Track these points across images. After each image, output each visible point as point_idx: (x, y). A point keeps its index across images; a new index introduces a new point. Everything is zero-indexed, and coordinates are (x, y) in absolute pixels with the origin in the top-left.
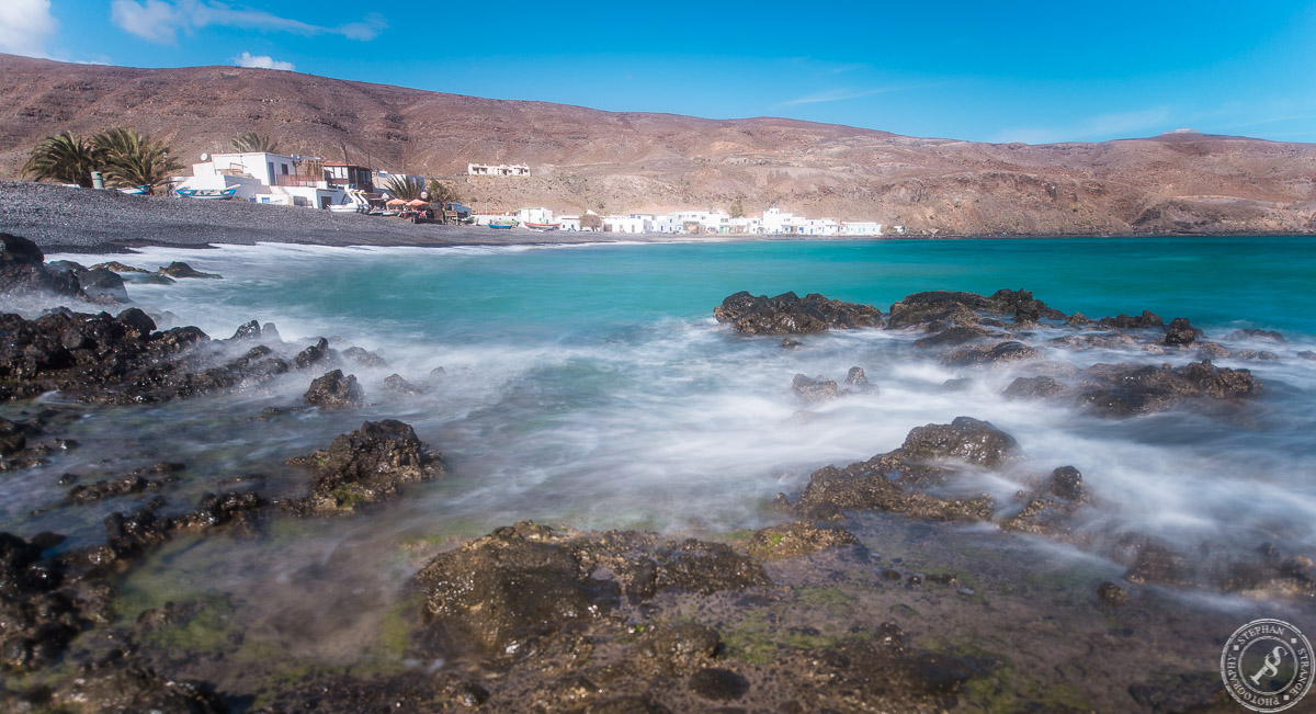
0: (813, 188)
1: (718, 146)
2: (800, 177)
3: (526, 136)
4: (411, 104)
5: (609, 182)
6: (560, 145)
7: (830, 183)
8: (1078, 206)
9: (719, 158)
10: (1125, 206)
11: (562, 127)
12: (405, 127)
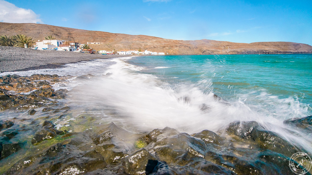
0: (152, 47)
1: (134, 39)
2: (150, 45)
4: (73, 31)
5: (115, 46)
6: (104, 39)
7: (155, 46)
8: (194, 50)
9: (135, 42)
10: (200, 50)
11: (105, 36)
12: (72, 35)
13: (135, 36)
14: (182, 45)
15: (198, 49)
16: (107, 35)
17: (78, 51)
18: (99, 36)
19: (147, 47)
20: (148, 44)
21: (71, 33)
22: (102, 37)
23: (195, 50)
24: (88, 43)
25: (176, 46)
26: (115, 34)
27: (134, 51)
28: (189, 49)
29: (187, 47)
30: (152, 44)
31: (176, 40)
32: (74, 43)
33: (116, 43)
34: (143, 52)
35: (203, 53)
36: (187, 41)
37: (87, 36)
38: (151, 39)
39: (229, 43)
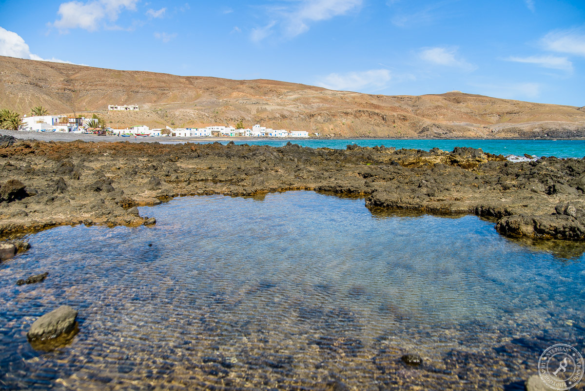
1: (235, 94)
2: (272, 110)
3: (137, 89)
4: (76, 73)
8: (395, 125)
9: (235, 100)
10: (414, 125)
11: (156, 84)
12: (74, 86)
15: (407, 123)
16: (162, 82)
18: (142, 86)
20: (267, 106)
23: (398, 123)
24: (109, 106)
25: (347, 114)
26: (188, 78)
27: (220, 127)
28: (383, 122)
29: (376, 117)
30: (280, 107)
33: (181, 106)
35: (423, 134)
37: (110, 85)
39: (515, 104)
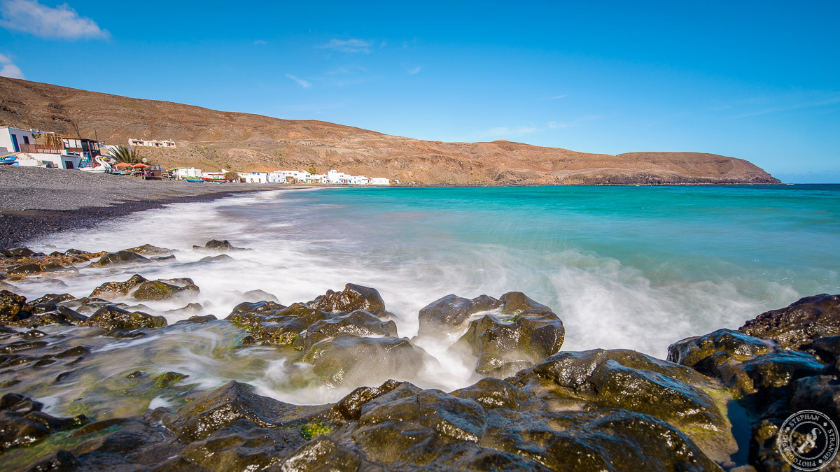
0: (351, 160)
1: (292, 134)
2: (343, 153)
3: (164, 123)
4: (68, 98)
5: (231, 153)
6: (189, 129)
7: (359, 157)
8: (472, 172)
9: (295, 141)
10: (490, 172)
11: (189, 118)
12: (67, 112)
13: (293, 122)
14: (440, 157)
15: (483, 170)
16: (196, 116)
17: (98, 168)
18: (170, 120)
19: (335, 160)
20: (336, 149)
21: (63, 103)
22: (181, 123)
23: (475, 170)
24: (130, 141)
25: (423, 159)
26: (227, 114)
27: (293, 172)
28: (461, 169)
29: (453, 163)
30: (350, 151)
31: (422, 141)
32: (79, 143)
33: (231, 146)
34: (322, 176)
35: (499, 182)
36: (452, 144)
37: (124, 115)
38: (346, 133)
39: (564, 152)
